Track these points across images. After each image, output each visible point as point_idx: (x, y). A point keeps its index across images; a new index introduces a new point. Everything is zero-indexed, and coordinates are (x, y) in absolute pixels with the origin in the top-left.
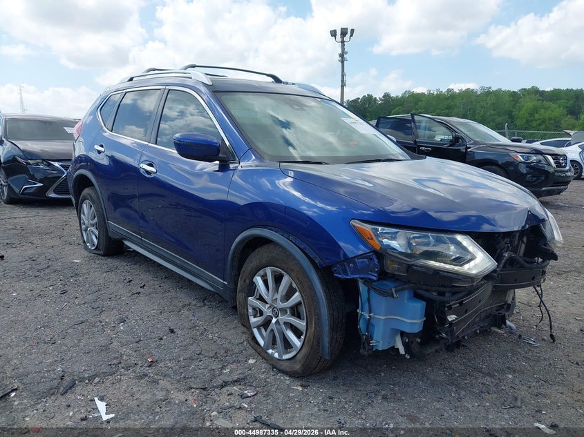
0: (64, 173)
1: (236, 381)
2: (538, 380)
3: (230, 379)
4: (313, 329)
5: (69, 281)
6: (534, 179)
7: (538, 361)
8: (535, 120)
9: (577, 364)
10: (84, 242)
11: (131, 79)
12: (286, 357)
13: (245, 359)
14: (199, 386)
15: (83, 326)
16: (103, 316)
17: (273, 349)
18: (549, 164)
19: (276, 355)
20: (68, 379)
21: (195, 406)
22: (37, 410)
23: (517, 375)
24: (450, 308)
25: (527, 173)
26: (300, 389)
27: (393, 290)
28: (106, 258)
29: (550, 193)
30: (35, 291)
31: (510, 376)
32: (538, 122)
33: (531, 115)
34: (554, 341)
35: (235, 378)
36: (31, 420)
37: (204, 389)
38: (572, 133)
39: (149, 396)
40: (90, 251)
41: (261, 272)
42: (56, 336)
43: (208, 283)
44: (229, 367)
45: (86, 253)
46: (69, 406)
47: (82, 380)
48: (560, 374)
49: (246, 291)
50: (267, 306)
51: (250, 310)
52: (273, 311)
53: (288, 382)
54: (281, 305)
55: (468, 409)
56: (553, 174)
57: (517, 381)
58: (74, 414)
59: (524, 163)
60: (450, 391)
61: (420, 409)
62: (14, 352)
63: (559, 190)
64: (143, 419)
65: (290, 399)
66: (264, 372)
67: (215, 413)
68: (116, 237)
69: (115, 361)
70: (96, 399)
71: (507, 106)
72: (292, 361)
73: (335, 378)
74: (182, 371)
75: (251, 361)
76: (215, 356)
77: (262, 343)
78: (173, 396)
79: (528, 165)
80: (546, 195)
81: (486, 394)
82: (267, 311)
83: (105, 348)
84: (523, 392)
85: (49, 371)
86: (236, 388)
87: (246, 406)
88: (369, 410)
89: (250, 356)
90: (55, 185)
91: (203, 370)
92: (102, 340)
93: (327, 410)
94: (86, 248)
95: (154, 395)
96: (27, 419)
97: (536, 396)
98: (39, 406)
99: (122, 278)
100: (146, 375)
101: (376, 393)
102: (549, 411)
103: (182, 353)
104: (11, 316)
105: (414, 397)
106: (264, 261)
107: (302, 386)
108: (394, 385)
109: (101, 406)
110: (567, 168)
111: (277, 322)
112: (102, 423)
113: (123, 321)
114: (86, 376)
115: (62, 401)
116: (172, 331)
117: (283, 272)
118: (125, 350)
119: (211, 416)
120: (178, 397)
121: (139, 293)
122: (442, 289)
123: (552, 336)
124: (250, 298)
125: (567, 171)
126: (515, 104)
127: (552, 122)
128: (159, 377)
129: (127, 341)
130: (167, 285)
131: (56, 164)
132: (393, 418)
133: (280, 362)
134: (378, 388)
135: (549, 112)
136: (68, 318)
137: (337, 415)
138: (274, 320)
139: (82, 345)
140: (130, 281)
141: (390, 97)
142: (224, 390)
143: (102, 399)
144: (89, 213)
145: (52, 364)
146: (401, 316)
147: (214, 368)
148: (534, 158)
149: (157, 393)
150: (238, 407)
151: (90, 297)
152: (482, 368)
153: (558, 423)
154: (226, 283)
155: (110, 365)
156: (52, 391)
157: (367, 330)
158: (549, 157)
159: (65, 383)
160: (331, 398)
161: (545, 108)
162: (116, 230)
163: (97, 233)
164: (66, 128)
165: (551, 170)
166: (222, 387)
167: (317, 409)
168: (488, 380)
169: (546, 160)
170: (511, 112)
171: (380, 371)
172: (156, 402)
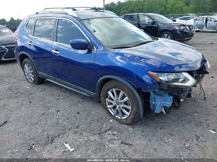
0: (7, 50)
1: (109, 129)
2: (205, 115)
3: (106, 129)
4: (135, 109)
5: (29, 97)
6: (182, 36)
7: (203, 107)
8: (174, 8)
9: (215, 107)
10: (27, 79)
11: (37, 13)
12: (123, 118)
13: (108, 120)
14: (97, 133)
15: (45, 115)
16: (50, 110)
17: (117, 115)
18: (187, 30)
19: (119, 118)
20: (50, 137)
21: (100, 141)
22: (45, 151)
23: (198, 113)
24: (181, 97)
25: (180, 34)
26: (132, 129)
27: (163, 94)
28: (38, 85)
29: (187, 40)
30: (19, 103)
31: (196, 114)
32: (175, 9)
33: (172, 6)
34: (205, 99)
35: (109, 128)
36: (45, 155)
37: (100, 134)
38: (191, 14)
39: (82, 139)
40: (31, 83)
41: (111, 90)
42: (37, 121)
43: (87, 94)
44: (104, 124)
45: (30, 84)
46: (56, 148)
47: (55, 137)
48: (211, 111)
49: (105, 96)
50: (114, 101)
51: (107, 103)
52: (117, 103)
53: (127, 127)
54: (120, 101)
55: (187, 128)
56: (189, 33)
57: (199, 116)
58: (59, 150)
59: (179, 30)
60: (179, 123)
61: (173, 130)
62: (25, 129)
63: (190, 38)
64: (84, 149)
65: (130, 133)
66: (117, 124)
67: (107, 142)
68: (42, 77)
69: (64, 128)
70: (64, 143)
71: (163, 3)
72: (126, 119)
73: (142, 123)
74: (89, 128)
75: (111, 121)
76: (98, 121)
77: (113, 114)
78: (90, 138)
79: (180, 31)
80: (186, 41)
81: (191, 122)
82: (114, 103)
83: (57, 123)
84: (202, 120)
85: (42, 135)
86: (110, 132)
87: (117, 138)
88: (157, 133)
89: (110, 119)
90: (4, 55)
91: (96, 127)
92: (55, 121)
93: (143, 136)
94: (29, 82)
95: (83, 139)
96: (44, 155)
97: (206, 120)
98: (45, 149)
99: (49, 93)
100: (77, 132)
101: (157, 127)
102: (211, 125)
103: (86, 121)
104: (16, 115)
105: (169, 127)
106: (112, 86)
107: (132, 128)
108: (161, 123)
109: (67, 146)
110: (193, 30)
111: (119, 107)
112: (71, 152)
113: (58, 111)
114: (56, 135)
115: (52, 146)
116: (78, 113)
117: (120, 90)
118: (65, 123)
119: (106, 144)
120: (92, 138)
121: (59, 99)
122: (179, 92)
123: (205, 98)
124: (106, 99)
125: (193, 32)
126: (167, 2)
127: (180, 8)
128: (82, 132)
129: (64, 119)
130: (67, 94)
131: (3, 46)
132: (166, 135)
133: (122, 120)
134: (157, 125)
135: (179, 4)
136: (38, 113)
137: (148, 137)
138: (118, 106)
139: (48, 123)
140: (53, 94)
141: (120, 3)
142: (106, 133)
143: (66, 143)
144: (28, 69)
145: (41, 133)
146: (165, 102)
147: (99, 125)
148: (182, 28)
149: (84, 138)
150: (114, 139)
151: (41, 103)
152: (186, 113)
153: (215, 129)
154: (96, 94)
155: (63, 130)
156: (47, 142)
157: (154, 108)
158: (187, 27)
159: (50, 139)
160: (143, 131)
161: (177, 3)
162: (42, 75)
163: (33, 76)
164: (2, 30)
165: (188, 32)
166: (105, 132)
167: (140, 136)
168: (190, 117)
169: (186, 28)
170: (165, 5)
171: (155, 119)
172: (86, 141)
